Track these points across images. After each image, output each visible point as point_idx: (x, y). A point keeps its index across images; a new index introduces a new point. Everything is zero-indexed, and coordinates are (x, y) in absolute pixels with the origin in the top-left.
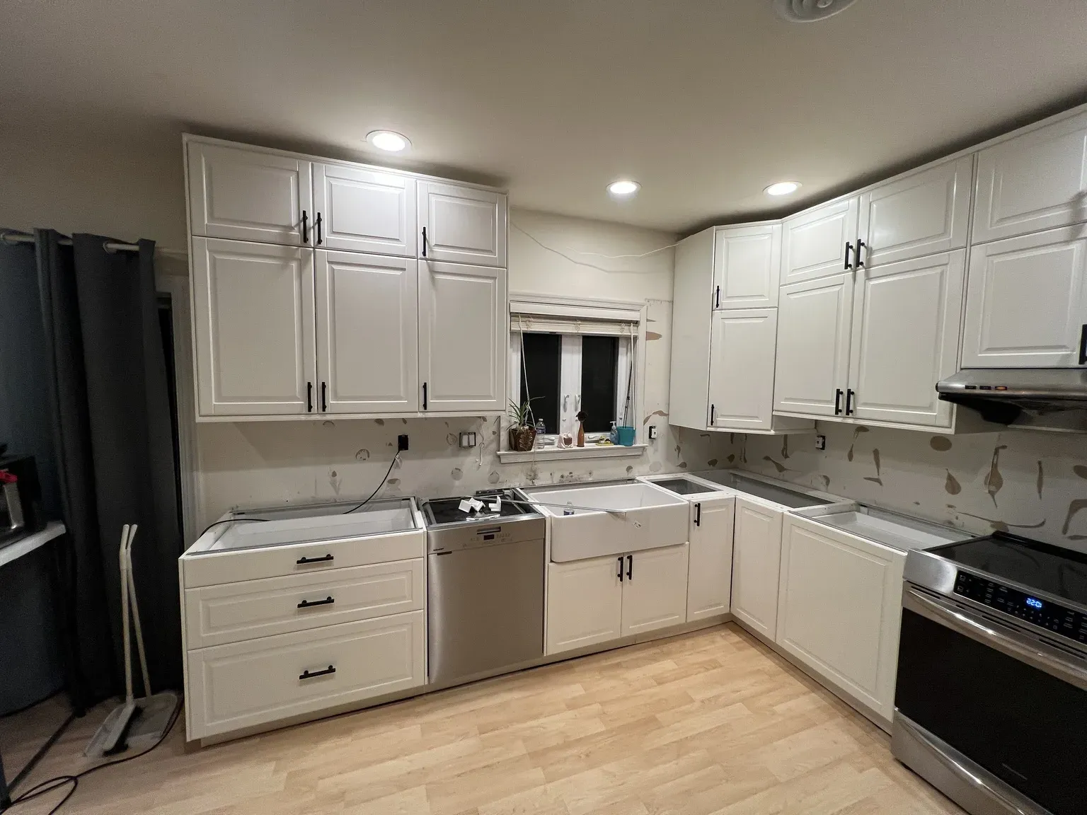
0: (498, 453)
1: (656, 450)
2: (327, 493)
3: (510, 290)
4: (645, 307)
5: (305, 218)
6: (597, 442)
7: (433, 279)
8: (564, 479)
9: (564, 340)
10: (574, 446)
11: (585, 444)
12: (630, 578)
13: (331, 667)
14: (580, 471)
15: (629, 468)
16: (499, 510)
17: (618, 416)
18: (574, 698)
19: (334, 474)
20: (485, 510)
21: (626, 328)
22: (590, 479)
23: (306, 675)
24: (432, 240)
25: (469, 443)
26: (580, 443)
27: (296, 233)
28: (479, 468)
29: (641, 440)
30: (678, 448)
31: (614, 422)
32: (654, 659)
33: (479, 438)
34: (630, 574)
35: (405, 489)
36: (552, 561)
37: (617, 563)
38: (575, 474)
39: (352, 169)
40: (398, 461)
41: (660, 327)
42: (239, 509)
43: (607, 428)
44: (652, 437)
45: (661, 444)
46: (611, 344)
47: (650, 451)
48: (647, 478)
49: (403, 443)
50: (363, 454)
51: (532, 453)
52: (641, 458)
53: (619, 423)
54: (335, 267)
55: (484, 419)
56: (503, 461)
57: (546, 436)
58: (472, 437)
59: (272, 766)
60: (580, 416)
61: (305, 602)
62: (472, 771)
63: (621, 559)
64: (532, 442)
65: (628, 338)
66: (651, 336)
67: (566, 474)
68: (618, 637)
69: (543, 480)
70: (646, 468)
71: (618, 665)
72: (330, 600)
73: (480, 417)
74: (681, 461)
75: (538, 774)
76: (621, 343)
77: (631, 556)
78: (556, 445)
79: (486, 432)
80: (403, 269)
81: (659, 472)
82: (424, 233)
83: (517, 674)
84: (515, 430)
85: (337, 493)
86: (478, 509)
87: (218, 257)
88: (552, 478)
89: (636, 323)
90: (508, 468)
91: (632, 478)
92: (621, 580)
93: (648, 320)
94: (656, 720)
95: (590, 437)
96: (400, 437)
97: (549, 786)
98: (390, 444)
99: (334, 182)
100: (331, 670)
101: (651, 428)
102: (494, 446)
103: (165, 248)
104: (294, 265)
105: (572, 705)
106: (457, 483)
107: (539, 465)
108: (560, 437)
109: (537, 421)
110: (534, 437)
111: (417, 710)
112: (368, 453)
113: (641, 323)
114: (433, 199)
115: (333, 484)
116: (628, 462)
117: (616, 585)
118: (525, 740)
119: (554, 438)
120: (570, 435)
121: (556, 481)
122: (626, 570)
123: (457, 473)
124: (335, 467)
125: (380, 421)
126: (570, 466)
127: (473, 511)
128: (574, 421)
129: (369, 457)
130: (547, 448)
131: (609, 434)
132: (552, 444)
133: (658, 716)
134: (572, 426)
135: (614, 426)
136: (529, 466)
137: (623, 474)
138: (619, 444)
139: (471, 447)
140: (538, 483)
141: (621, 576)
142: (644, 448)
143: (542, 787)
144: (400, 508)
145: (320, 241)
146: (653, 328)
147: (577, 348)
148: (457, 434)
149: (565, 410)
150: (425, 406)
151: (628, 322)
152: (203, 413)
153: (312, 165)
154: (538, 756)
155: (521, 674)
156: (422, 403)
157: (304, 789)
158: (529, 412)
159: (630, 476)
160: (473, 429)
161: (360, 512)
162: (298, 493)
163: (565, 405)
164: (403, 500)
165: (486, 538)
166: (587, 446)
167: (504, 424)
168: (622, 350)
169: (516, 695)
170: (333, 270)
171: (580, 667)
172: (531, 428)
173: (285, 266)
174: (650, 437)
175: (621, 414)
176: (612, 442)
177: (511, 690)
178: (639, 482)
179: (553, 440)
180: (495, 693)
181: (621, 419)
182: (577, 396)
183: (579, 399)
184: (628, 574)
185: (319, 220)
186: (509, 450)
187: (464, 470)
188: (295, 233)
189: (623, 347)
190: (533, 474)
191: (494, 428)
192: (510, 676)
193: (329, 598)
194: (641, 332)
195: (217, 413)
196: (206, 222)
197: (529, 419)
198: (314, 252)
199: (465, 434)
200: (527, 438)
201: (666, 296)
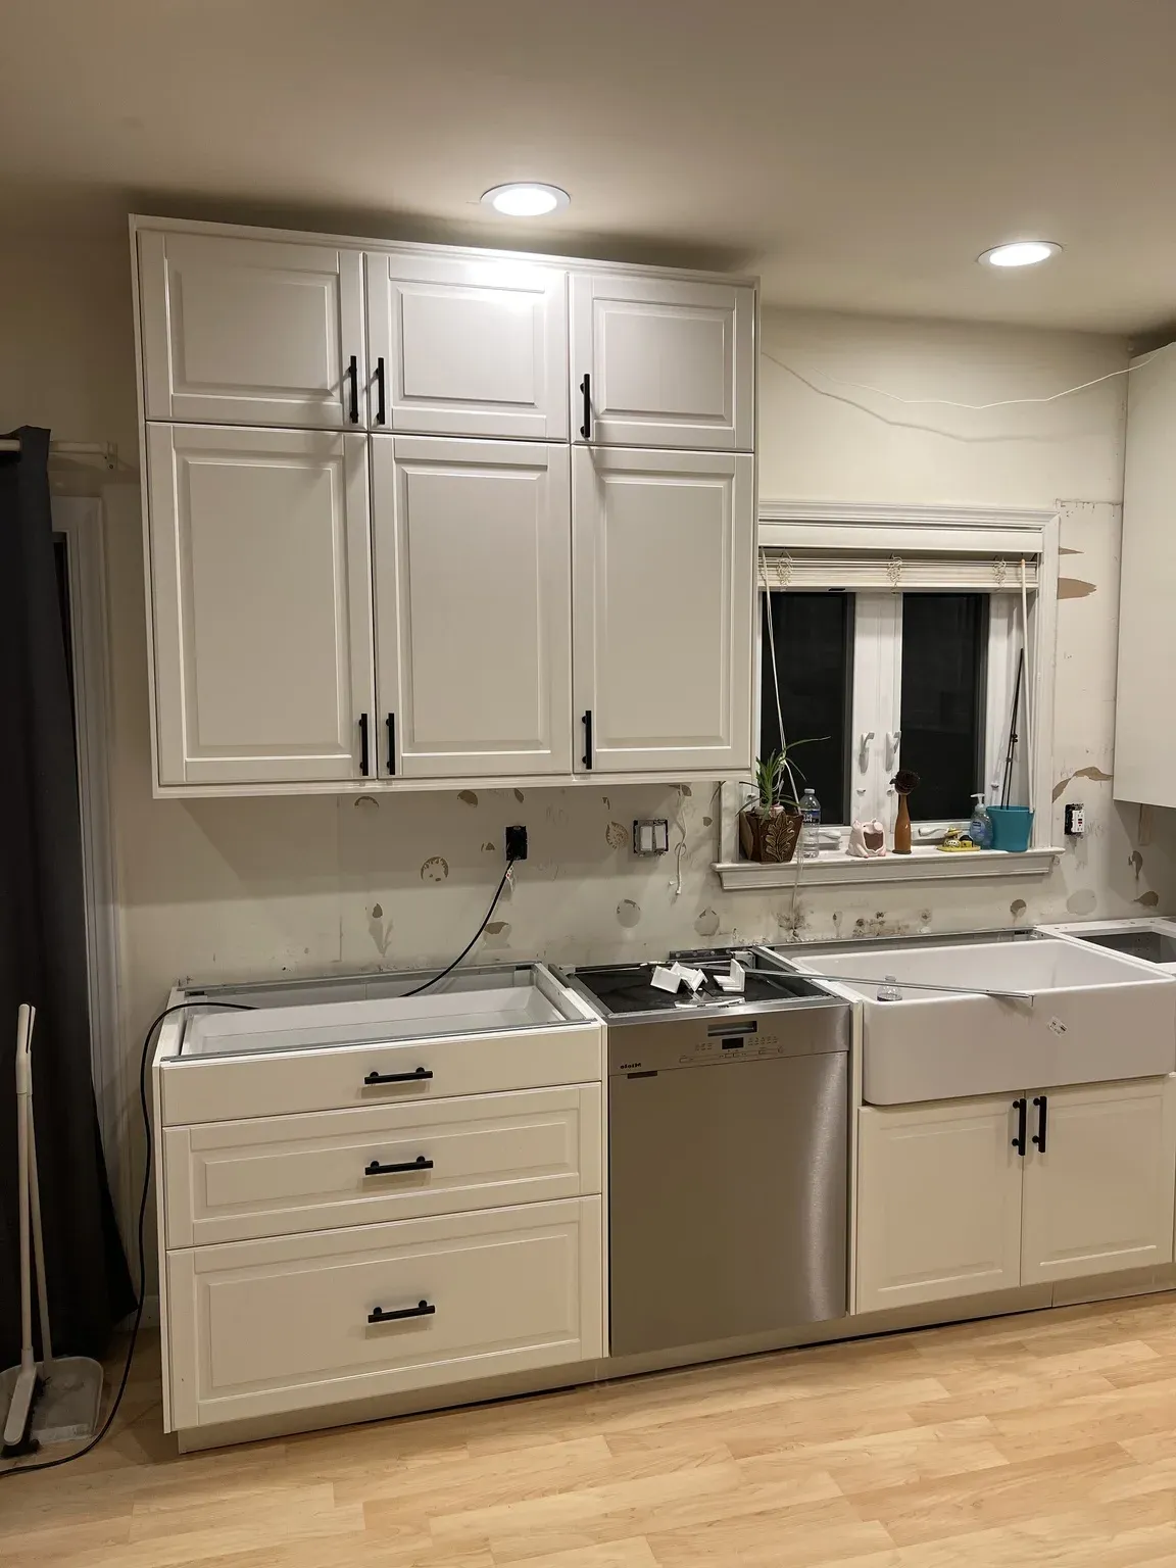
0: (719, 866)
1: (1082, 863)
2: (361, 951)
3: (761, 496)
4: (1057, 518)
5: (353, 371)
6: (939, 842)
7: (602, 488)
8: (865, 929)
9: (861, 606)
10: (887, 851)
11: (913, 848)
12: (1042, 1149)
13: (423, 1303)
14: (900, 910)
15: (1018, 906)
16: (740, 988)
17: (989, 781)
18: (927, 1405)
19: (378, 912)
20: (711, 988)
21: (1010, 571)
22: (926, 930)
23: (377, 1316)
24: (600, 402)
25: (654, 842)
26: (902, 843)
27: (335, 405)
28: (674, 901)
29: (1046, 838)
30: (1138, 858)
31: (979, 795)
32: (1101, 1339)
33: (674, 831)
34: (1041, 1140)
35: (521, 944)
36: (865, 1103)
37: (1011, 1114)
38: (891, 918)
39: (440, 260)
40: (511, 881)
41: (1090, 566)
42: (192, 984)
43: (962, 808)
44: (1073, 830)
45: (1094, 847)
46: (972, 609)
47: (1067, 863)
48: (1062, 927)
49: (517, 844)
50: (435, 868)
51: (796, 867)
52: (1045, 881)
53: (990, 797)
54: (411, 470)
55: (685, 789)
56: (727, 885)
57: (823, 829)
58: (661, 829)
59: (326, 1491)
60: (901, 782)
61: (375, 1163)
62: (736, 1518)
63: (1021, 1106)
64: (793, 842)
65: (1013, 596)
66: (1071, 588)
67: (869, 916)
68: (1012, 1283)
69: (817, 927)
70: (1058, 906)
71: (1018, 1348)
72: (423, 1164)
73: (676, 786)
74: (1144, 889)
75: (874, 1531)
76: (994, 606)
77: (1044, 1099)
78: (844, 848)
79: (691, 819)
80: (544, 468)
81: (1092, 915)
82: (585, 388)
83: (789, 1355)
84: (753, 814)
85: (382, 951)
86: (694, 985)
87: (193, 461)
88: (837, 926)
89: (1034, 559)
90: (738, 901)
91: (1027, 927)
92: (1022, 1152)
93: (1062, 551)
94: (1120, 1451)
95: (923, 830)
96: (509, 830)
97: (902, 1552)
98: (490, 847)
99: (405, 290)
100: (424, 1309)
101: (1069, 809)
102: (706, 851)
103: (71, 442)
104: (331, 469)
105: (923, 1417)
106: (629, 934)
107: (804, 897)
108: (854, 832)
109: (801, 794)
110: (797, 829)
111: (590, 1410)
112: (446, 867)
113: (1045, 559)
114: (603, 311)
115: (375, 932)
116: (1014, 892)
117: (1009, 1163)
118: (836, 1473)
119: (838, 834)
120: (879, 827)
121: (847, 932)
122: (1033, 1129)
123: (628, 910)
124: (381, 897)
125: (468, 796)
126: (879, 898)
127: (684, 990)
128: (883, 795)
129: (446, 873)
130: (825, 856)
131: (966, 823)
132: (833, 847)
133: (1125, 1444)
134: (879, 805)
135: (980, 806)
136: (786, 897)
137: (1003, 919)
138: (992, 847)
139: (658, 852)
140: (806, 937)
141: (1020, 1144)
142: (1052, 856)
143: (888, 1554)
144: (513, 984)
145: (381, 418)
146: (1072, 569)
147: (891, 622)
148: (629, 826)
149: (863, 768)
150: (587, 760)
151: (1014, 558)
152: (165, 779)
153: (365, 258)
154: (868, 1501)
155: (797, 1354)
156: (581, 752)
157: (405, 1529)
158: (785, 773)
159: (1020, 924)
160: (661, 812)
161: (433, 993)
162: (306, 951)
163: (862, 756)
164: (518, 968)
165: (727, 1044)
166: (917, 852)
167: (729, 801)
168: (997, 625)
169: (797, 1392)
170: (406, 476)
171: (931, 1347)
172: (789, 809)
173: (317, 474)
174: (1068, 830)
175: (996, 777)
176: (975, 843)
177: (781, 1383)
178: (1043, 936)
179: (837, 838)
180: (754, 1387)
181: (995, 788)
182: (891, 736)
183: (895, 741)
184: (1035, 1140)
185: (380, 373)
186: (739, 861)
187: (644, 905)
188: (333, 403)
189: (997, 617)
190: (792, 917)
191: (706, 811)
192: (771, 1358)
193: (421, 1159)
194: (1045, 580)
195: (191, 780)
196: (171, 392)
197: (787, 788)
198: (369, 439)
199: (646, 823)
200: (781, 834)
201: (1104, 490)
